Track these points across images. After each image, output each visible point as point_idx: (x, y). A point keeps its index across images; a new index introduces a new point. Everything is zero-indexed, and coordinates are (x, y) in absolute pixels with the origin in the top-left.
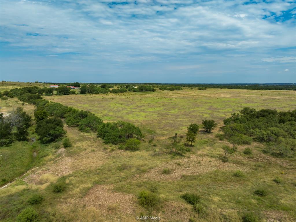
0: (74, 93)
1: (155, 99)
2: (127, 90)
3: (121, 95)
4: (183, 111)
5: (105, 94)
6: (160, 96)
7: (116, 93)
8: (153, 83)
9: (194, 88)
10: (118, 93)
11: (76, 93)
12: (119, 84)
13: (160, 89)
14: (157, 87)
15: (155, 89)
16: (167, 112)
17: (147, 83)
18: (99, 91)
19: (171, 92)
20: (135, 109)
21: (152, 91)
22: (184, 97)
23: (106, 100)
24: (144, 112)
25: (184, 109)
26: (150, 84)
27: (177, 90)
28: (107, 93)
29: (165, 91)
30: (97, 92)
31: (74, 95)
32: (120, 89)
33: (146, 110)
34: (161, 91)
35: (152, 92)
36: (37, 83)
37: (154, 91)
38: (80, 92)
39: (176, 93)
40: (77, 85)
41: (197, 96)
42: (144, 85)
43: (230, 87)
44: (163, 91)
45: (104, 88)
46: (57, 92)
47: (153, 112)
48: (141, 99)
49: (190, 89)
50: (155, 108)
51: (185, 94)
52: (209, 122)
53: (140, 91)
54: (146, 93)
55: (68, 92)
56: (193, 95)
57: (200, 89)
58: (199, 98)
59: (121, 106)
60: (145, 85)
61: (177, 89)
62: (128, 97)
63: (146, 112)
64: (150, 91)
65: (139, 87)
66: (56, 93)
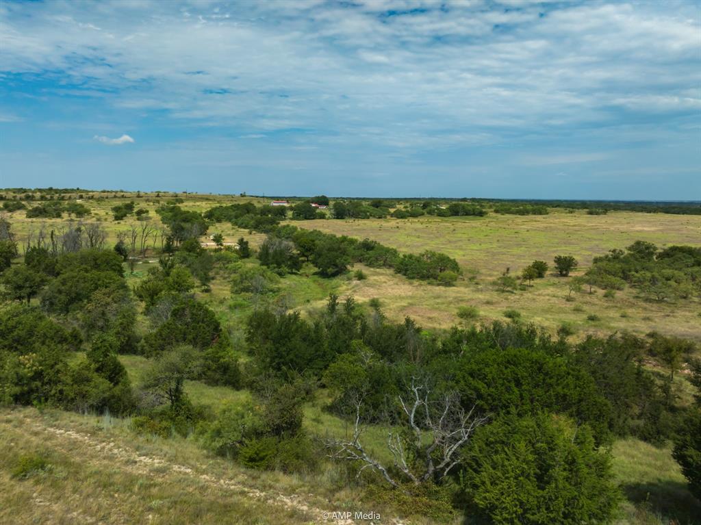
0: (322, 216)
1: (483, 231)
2: (425, 211)
3: (414, 222)
4: (534, 250)
5: (380, 220)
6: (494, 225)
7: (402, 218)
8: (482, 197)
9: (577, 210)
10: (406, 218)
11: (327, 217)
12: (406, 200)
13: (496, 211)
14: (491, 207)
15: (484, 210)
16: (504, 250)
17: (468, 197)
18: (368, 214)
19: (520, 219)
20: (443, 244)
21: (477, 215)
22: (546, 228)
23: (386, 230)
24: (461, 249)
25: (537, 247)
26: (473, 200)
27: (535, 214)
28: (385, 217)
29: (508, 216)
30: (366, 215)
31: (324, 220)
32: (409, 209)
33: (464, 247)
34: (499, 215)
35: (478, 218)
36: (245, 196)
37: (482, 216)
38: (334, 215)
39: (532, 221)
40: (323, 201)
41: (577, 228)
42: (460, 203)
43: (676, 209)
44: (503, 216)
45: (377, 207)
46: (293, 214)
47: (477, 250)
48: (454, 230)
49: (566, 213)
50: (483, 245)
51: (551, 223)
52: (565, 258)
53: (452, 215)
54: (466, 219)
55: (314, 215)
56: (568, 225)
57: (591, 213)
58: (578, 231)
59: (417, 239)
60: (463, 203)
61: (534, 212)
62: (427, 225)
63: (465, 250)
64: (474, 214)
65: (450, 207)
66: (291, 216)
